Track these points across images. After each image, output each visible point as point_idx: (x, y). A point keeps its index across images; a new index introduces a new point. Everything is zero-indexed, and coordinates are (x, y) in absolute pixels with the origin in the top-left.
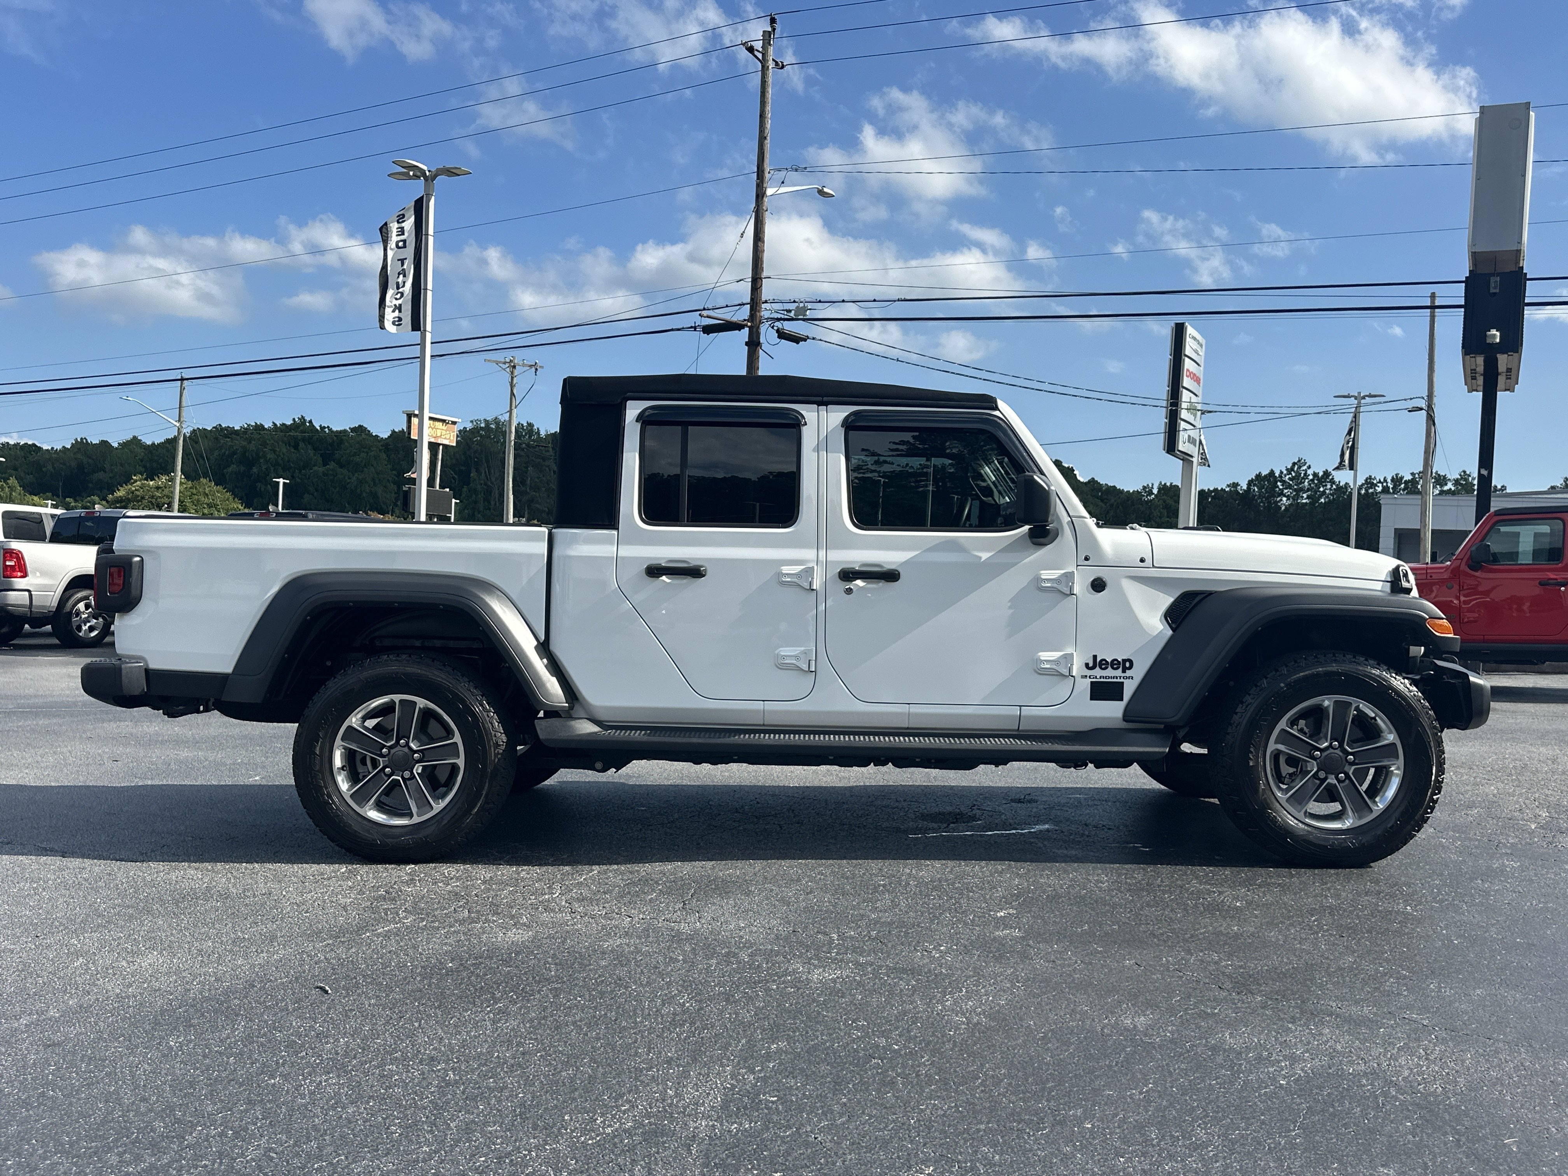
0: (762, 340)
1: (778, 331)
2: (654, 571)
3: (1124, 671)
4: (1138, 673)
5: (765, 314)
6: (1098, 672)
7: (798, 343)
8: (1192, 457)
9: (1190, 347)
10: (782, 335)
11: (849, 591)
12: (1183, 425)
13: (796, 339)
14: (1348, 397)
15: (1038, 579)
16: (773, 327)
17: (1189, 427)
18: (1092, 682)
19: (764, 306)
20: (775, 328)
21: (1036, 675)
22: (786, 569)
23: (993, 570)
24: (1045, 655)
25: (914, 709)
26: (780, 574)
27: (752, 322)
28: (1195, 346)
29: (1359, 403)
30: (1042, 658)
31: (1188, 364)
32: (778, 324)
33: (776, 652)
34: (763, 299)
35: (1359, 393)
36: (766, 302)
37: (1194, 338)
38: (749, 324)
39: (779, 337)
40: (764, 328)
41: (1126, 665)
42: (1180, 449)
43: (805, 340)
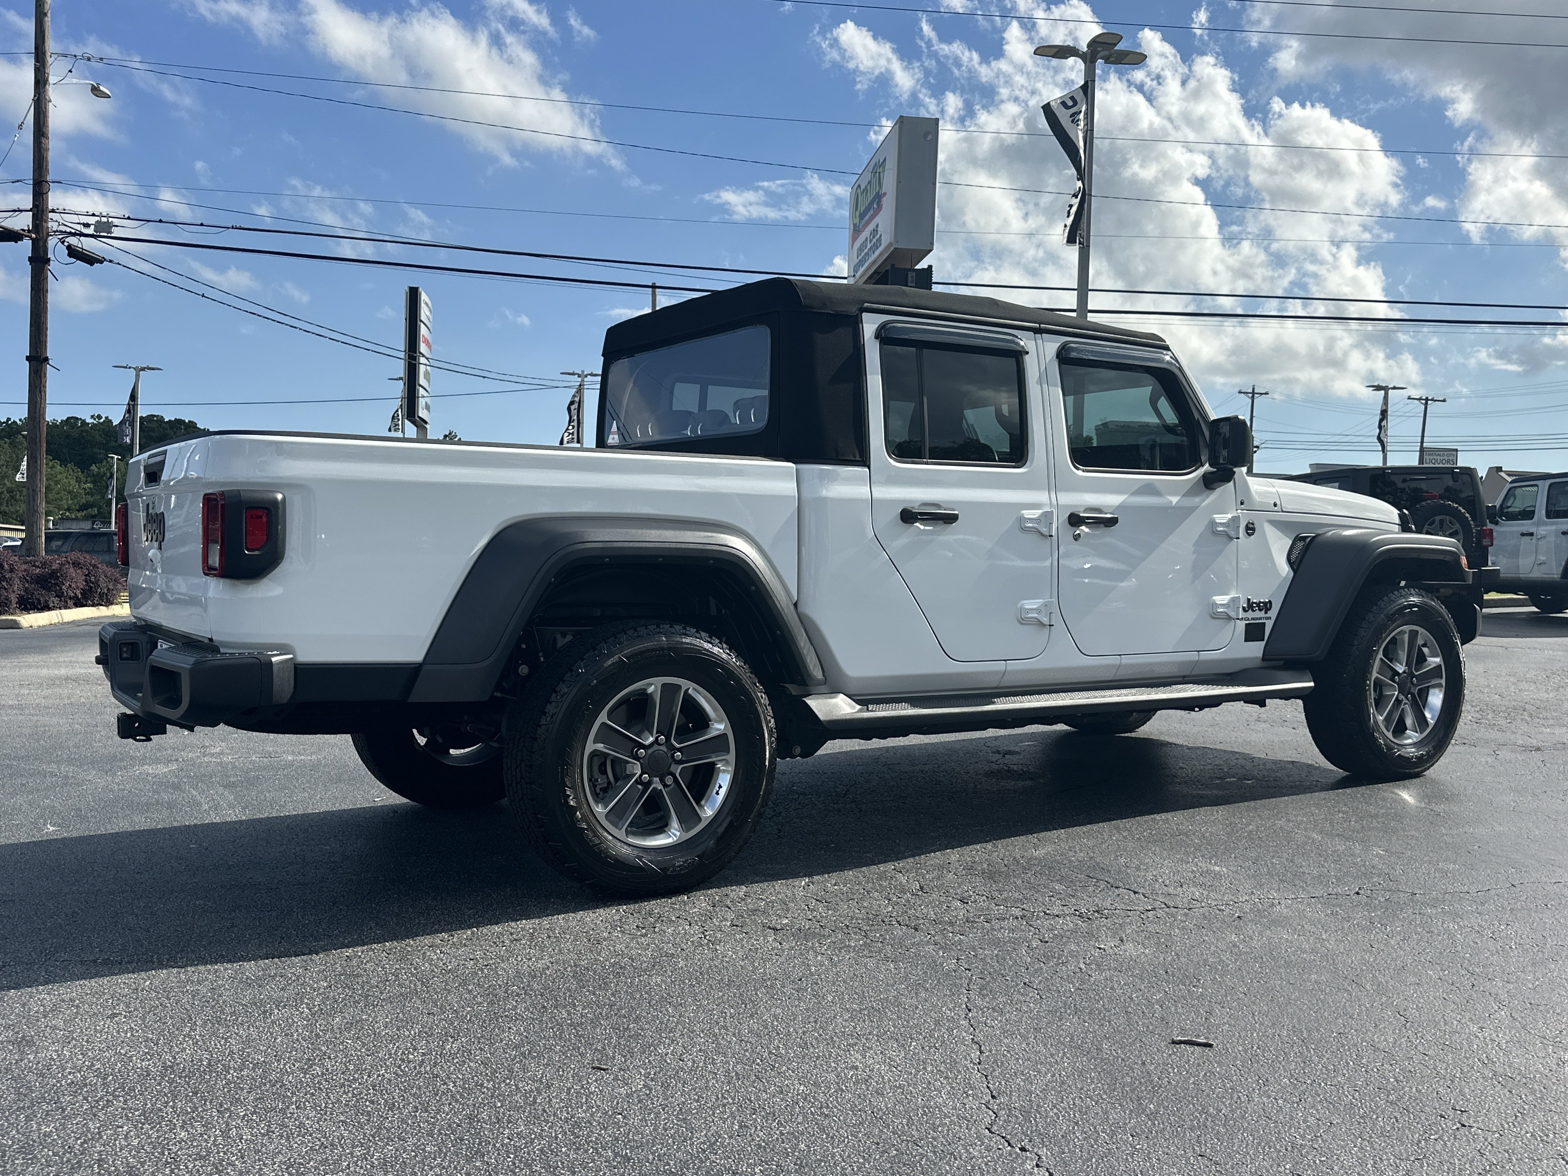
0: (50, 255)
1: (69, 247)
2: (908, 516)
3: (1266, 613)
4: (1273, 613)
5: (52, 226)
6: (1250, 615)
7: (92, 265)
8: (426, 423)
9: (424, 313)
10: (74, 253)
11: (1077, 538)
12: (422, 392)
13: (90, 259)
14: (573, 374)
15: (1213, 524)
16: (63, 243)
17: (426, 394)
18: (1246, 625)
19: (51, 215)
20: (66, 244)
21: (1213, 621)
22: (1028, 514)
23: (1182, 514)
24: (1221, 599)
25: (1125, 660)
26: (1021, 519)
27: (37, 233)
28: (428, 313)
29: (583, 381)
30: (1218, 602)
31: (423, 330)
32: (73, 240)
33: (1020, 604)
34: (50, 208)
35: (583, 372)
36: (53, 211)
37: (426, 304)
38: (34, 236)
39: (70, 255)
40: (52, 242)
41: (1266, 606)
42: (420, 415)
43: (101, 262)
